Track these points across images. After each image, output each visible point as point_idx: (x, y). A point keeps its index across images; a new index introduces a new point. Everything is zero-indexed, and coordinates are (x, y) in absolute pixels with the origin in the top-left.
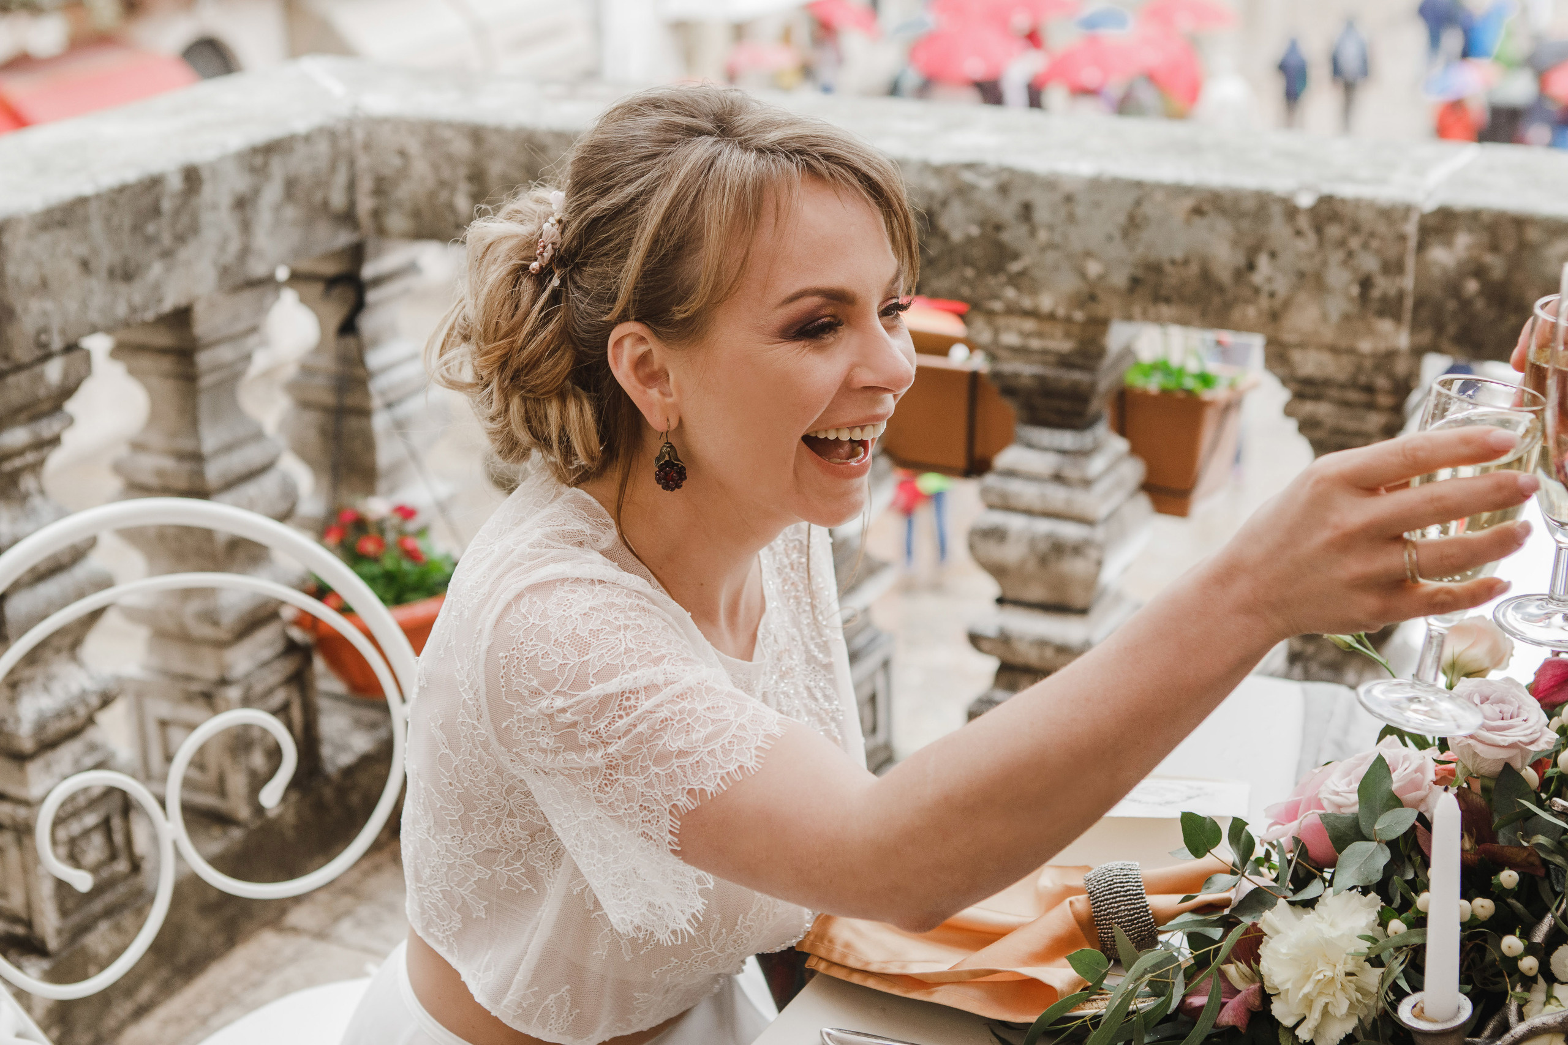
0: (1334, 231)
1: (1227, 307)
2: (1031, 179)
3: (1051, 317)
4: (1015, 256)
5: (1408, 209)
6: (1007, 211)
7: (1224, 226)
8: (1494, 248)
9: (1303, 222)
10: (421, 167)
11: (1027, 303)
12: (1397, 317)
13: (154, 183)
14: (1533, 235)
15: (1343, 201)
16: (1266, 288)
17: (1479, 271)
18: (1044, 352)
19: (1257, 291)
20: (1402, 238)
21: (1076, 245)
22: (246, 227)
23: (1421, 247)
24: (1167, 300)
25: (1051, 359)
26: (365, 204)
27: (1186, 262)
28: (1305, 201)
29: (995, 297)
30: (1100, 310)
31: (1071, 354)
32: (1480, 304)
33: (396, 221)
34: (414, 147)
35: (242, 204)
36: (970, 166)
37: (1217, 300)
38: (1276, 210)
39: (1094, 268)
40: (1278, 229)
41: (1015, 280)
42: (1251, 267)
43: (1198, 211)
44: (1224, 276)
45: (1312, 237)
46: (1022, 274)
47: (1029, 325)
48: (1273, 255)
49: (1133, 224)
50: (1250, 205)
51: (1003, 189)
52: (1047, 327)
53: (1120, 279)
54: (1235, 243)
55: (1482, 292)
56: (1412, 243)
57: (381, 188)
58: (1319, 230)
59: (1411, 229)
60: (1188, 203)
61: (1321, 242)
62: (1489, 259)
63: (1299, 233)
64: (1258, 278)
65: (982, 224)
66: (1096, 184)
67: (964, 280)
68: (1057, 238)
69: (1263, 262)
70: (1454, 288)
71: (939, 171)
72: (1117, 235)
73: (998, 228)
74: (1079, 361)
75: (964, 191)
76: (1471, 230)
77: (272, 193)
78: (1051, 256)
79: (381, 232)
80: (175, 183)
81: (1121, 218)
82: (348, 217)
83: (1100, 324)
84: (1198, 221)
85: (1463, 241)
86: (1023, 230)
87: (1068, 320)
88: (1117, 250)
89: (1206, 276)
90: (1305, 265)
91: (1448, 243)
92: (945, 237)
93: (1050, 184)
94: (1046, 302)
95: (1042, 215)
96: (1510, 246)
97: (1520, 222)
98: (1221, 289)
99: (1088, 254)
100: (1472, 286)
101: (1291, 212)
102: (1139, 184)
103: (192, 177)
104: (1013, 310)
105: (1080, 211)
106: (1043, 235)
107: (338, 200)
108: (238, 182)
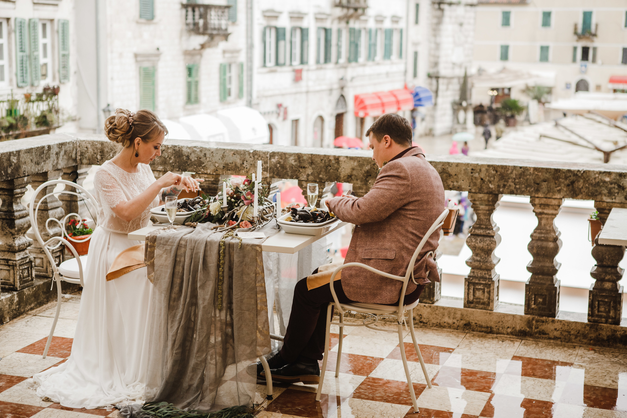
0: (256, 157)
1: (240, 171)
2: (206, 149)
3: (210, 174)
4: (203, 163)
5: (268, 152)
6: (202, 155)
7: (238, 156)
8: (281, 159)
9: (251, 155)
10: (90, 150)
11: (205, 172)
12: (267, 172)
13: (43, 147)
14: (287, 156)
15: (258, 151)
16: (246, 167)
17: (279, 163)
18: (209, 181)
19: (244, 168)
20: (267, 157)
21: (214, 161)
22: (58, 158)
23: (270, 159)
24: (229, 170)
25: (210, 182)
26: (79, 158)
27: (232, 163)
28: (251, 151)
29: (200, 171)
30: (218, 172)
31: (213, 181)
32: (280, 168)
33: (85, 161)
34: (89, 146)
35: (57, 154)
36: (195, 147)
37: (238, 169)
38: (247, 153)
39: (217, 165)
40: (247, 157)
41: (203, 167)
42: (243, 164)
43: (234, 154)
44: (239, 165)
45: (253, 158)
46: (204, 166)
47: (206, 176)
48: (247, 161)
49: (223, 157)
50: (243, 152)
51: (201, 151)
52: (209, 176)
53: (221, 167)
54: (240, 159)
55: (280, 166)
56: (269, 158)
57: (82, 154)
58: (254, 157)
59: (268, 156)
60: (232, 153)
61: (254, 159)
62: (280, 160)
63: (251, 157)
64: (244, 165)
65: (197, 158)
66: (217, 150)
67: (194, 168)
68: (211, 160)
69: (245, 162)
70: (275, 166)
71: (190, 148)
72: (221, 158)
73: (200, 158)
74: (215, 182)
75: (194, 152)
76: (277, 156)
77: (62, 153)
78: (209, 163)
79: (82, 163)
80: (46, 148)
81: (221, 156)
82: (75, 160)
83: (218, 175)
84: (234, 155)
85: (276, 157)
86: (205, 158)
87: (213, 174)
88: (221, 161)
89: (236, 165)
90: (252, 163)
91: (274, 158)
92: (191, 160)
93: (209, 150)
94: (209, 171)
95: (208, 156)
96: (284, 158)
97: (285, 154)
98: (238, 168)
99: (216, 162)
100: (278, 165)
101: (249, 153)
102: (224, 149)
103: (49, 147)
104: (202, 174)
105: (214, 154)
106: (208, 159)
107: (74, 156)
108: (57, 150)
